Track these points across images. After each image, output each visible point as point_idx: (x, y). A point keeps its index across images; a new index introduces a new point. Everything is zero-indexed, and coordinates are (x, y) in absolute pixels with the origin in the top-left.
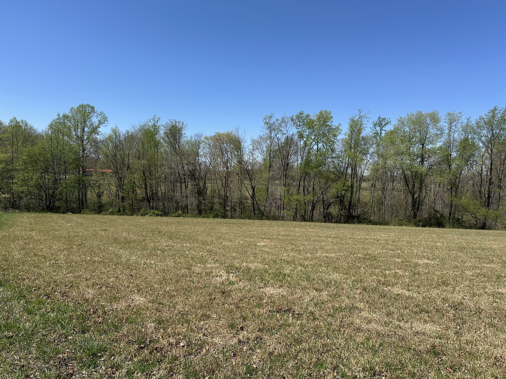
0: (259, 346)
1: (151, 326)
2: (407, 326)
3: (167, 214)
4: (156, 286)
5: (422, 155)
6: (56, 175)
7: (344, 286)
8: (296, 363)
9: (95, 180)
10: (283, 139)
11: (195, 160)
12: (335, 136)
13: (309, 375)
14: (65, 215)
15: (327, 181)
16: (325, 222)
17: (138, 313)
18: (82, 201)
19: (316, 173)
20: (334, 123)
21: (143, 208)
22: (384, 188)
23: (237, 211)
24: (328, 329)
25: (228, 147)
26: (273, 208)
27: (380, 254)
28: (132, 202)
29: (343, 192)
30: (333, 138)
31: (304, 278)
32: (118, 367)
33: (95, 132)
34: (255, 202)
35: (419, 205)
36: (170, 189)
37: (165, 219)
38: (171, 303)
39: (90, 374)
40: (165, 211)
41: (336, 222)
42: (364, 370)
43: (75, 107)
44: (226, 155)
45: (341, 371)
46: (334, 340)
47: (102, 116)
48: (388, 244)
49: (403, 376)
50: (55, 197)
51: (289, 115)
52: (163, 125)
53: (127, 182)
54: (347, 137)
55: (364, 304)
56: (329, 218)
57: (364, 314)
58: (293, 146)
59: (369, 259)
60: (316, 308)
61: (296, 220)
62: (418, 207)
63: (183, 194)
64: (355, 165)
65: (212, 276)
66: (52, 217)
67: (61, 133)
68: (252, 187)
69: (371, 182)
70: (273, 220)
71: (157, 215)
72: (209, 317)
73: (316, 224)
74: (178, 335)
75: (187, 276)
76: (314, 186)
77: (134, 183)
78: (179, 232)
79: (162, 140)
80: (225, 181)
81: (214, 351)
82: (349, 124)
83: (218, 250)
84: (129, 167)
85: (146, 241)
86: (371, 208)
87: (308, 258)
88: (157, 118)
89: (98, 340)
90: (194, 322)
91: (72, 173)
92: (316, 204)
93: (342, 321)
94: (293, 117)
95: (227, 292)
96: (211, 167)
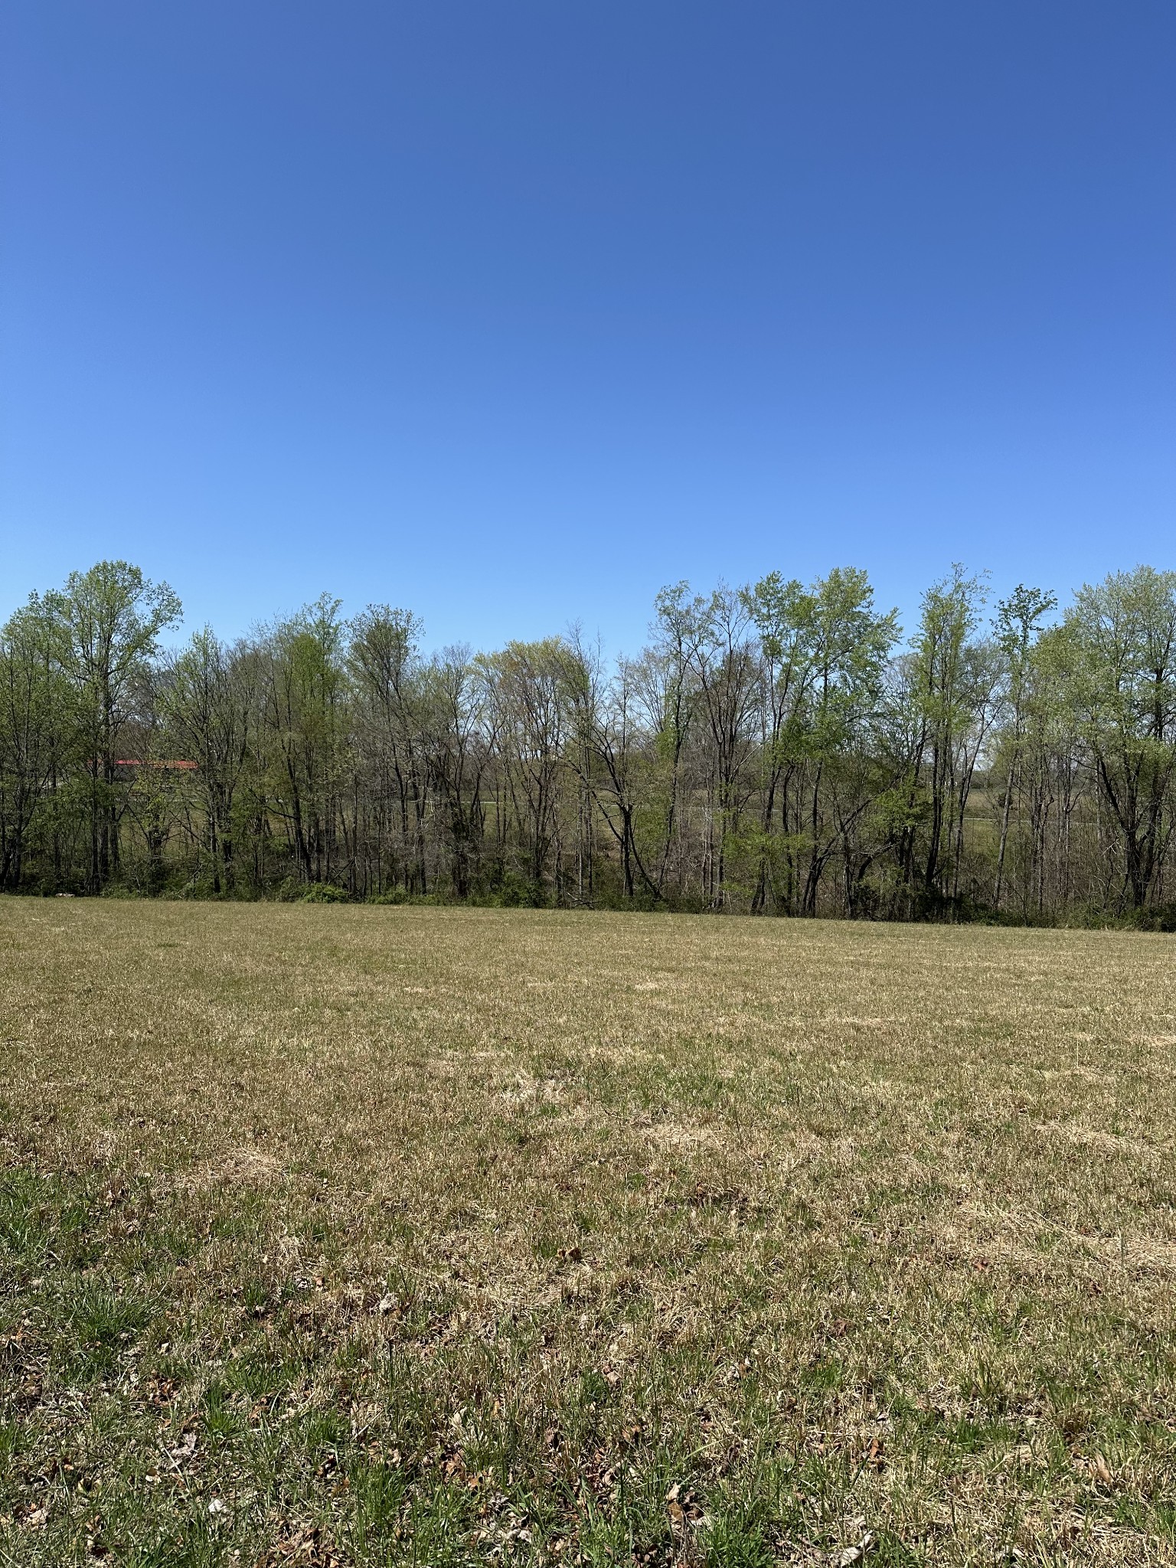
0: (630, 1311)
1: (290, 1244)
2: (1108, 1248)
3: (361, 895)
4: (313, 1119)
5: (1158, 705)
6: (26, 780)
7: (909, 1118)
8: (748, 1369)
9: (142, 794)
10: (719, 658)
11: (448, 729)
12: (881, 647)
13: (788, 1408)
14: (50, 901)
15: (858, 790)
16: (854, 916)
17: (253, 1203)
18: (104, 856)
19: (821, 764)
20: (878, 607)
21: (289, 879)
22: (1040, 810)
23: (578, 885)
24: (853, 1257)
25: (548, 686)
26: (690, 876)
27: (1024, 1016)
28: (256, 860)
29: (909, 823)
30: (875, 652)
31: (780, 1093)
32: (178, 1377)
33: (143, 648)
34: (632, 856)
35: (1151, 861)
36: (371, 819)
37: (353, 910)
38: (358, 1172)
39: (91, 1399)
40: (355, 887)
41: (890, 918)
42: (968, 1392)
43: (84, 571)
44: (542, 712)
45: (892, 1395)
46: (868, 1294)
47: (165, 598)
48: (1052, 986)
49: (1094, 1413)
50: (21, 845)
51: (735, 585)
52: (349, 623)
53: (241, 798)
54: (919, 650)
55: (971, 1178)
56: (864, 904)
57: (972, 1209)
58: (748, 679)
59: (989, 1034)
60: (815, 1190)
61: (760, 914)
62: (1147, 868)
63: (409, 833)
64: (946, 738)
65: (490, 1088)
66: (11, 908)
67: (41, 650)
68: (623, 809)
69: (998, 792)
70: (690, 911)
71: (332, 899)
72: (474, 1218)
73: (825, 923)
74: (376, 1273)
75: (409, 1087)
76: (815, 805)
77: (263, 801)
78: (393, 950)
79: (345, 669)
80: (538, 792)
81: (485, 1326)
82: (923, 611)
83: (511, 1005)
84: (245, 753)
85: (292, 979)
86: (998, 875)
87: (794, 1031)
88: (332, 601)
89: (124, 1289)
90: (427, 1233)
91: (74, 774)
92: (825, 860)
93: (898, 1232)
94: (747, 590)
95: (534, 1139)
96: (497, 750)
